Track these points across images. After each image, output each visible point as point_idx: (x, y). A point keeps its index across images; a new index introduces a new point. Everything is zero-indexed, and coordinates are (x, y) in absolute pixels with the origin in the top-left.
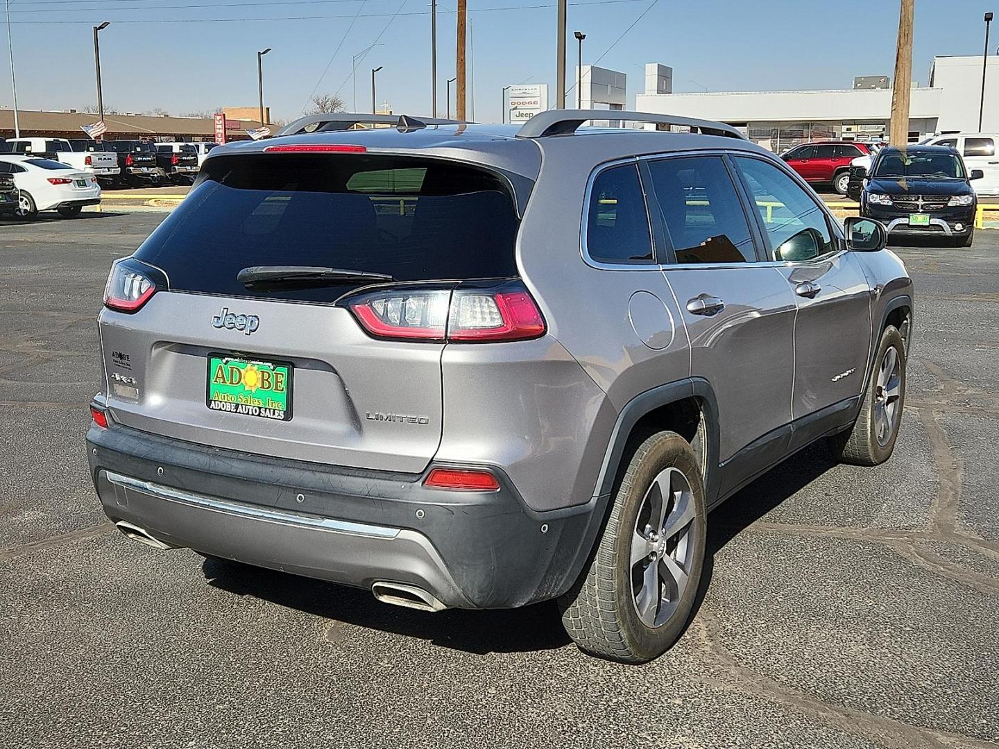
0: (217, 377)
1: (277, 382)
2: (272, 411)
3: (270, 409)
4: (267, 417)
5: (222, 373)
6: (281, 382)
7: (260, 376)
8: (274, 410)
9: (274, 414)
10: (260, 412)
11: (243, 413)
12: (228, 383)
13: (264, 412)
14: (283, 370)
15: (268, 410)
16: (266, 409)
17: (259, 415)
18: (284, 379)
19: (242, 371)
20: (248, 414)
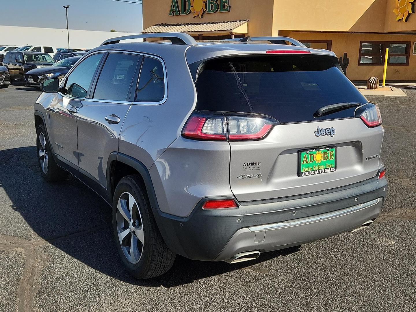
0: (304, 161)
1: (330, 155)
2: (330, 169)
3: (329, 168)
4: (328, 172)
5: (306, 158)
6: (332, 155)
7: (323, 155)
8: (331, 168)
9: (331, 170)
10: (325, 171)
11: (318, 174)
12: (309, 162)
13: (326, 171)
14: (333, 150)
15: (328, 169)
16: (327, 169)
17: (324, 172)
18: (333, 154)
19: (315, 155)
20: (319, 173)
